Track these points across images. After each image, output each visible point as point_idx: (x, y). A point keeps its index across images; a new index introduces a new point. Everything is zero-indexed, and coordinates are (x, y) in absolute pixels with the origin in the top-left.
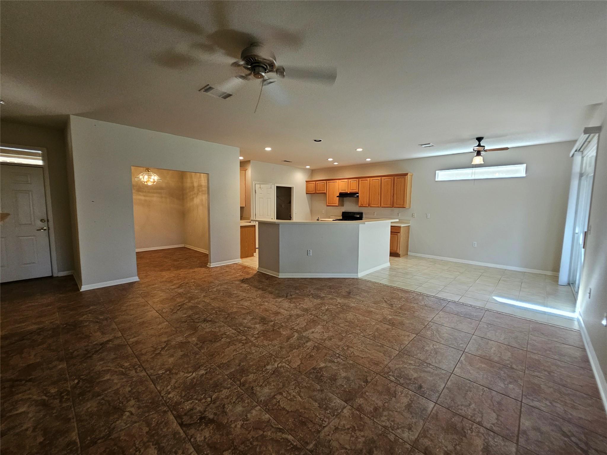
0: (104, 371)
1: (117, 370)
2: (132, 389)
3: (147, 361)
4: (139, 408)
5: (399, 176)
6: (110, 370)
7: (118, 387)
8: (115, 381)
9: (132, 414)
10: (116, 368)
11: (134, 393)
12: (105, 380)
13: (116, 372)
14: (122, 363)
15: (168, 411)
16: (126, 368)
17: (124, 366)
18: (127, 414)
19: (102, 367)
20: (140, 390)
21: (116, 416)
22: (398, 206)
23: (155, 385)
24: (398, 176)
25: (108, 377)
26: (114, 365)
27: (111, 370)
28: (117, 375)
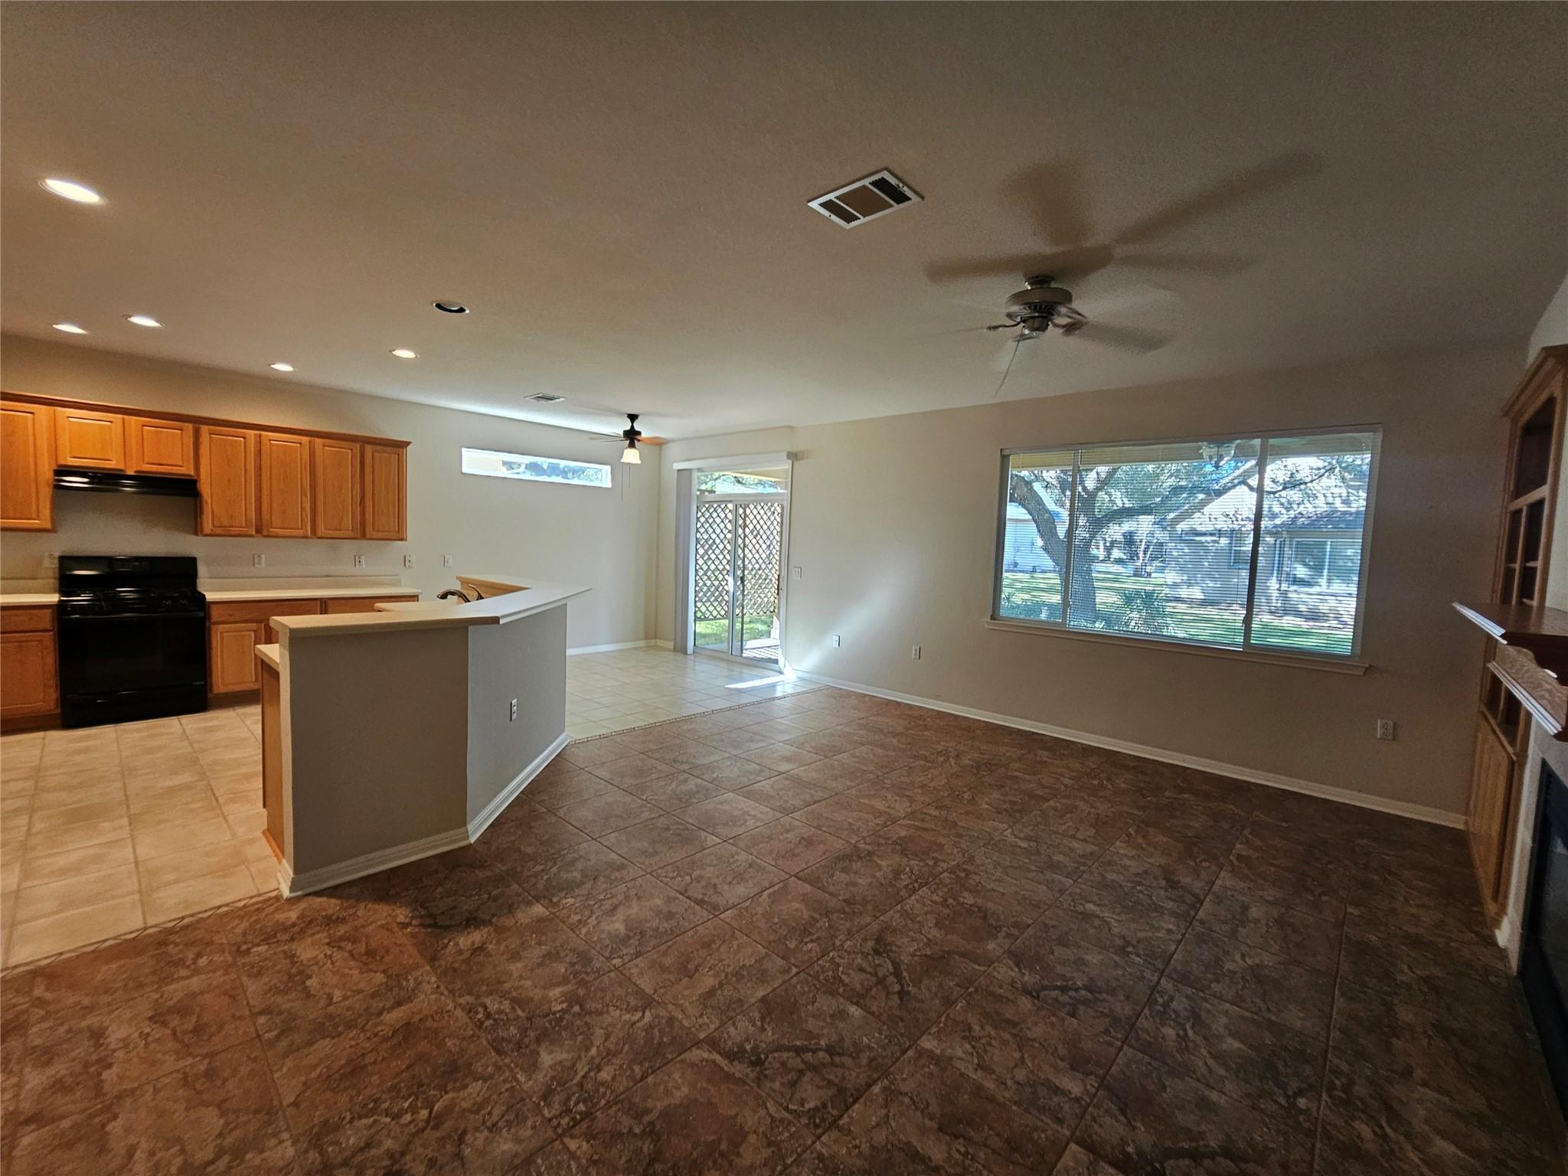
0: (1226, 1065)
1: (1199, 1040)
2: (1211, 982)
3: (1128, 998)
4: (1227, 953)
5: (380, 445)
6: (1212, 1055)
7: (1229, 1005)
8: (1224, 1020)
9: (1243, 956)
10: (1197, 1046)
11: (1214, 974)
12: (1242, 1042)
13: (1205, 1038)
14: (1172, 1044)
15: (1197, 920)
16: (1179, 1024)
17: (1178, 1035)
18: (1249, 961)
19: (1222, 1079)
20: (1203, 968)
21: (1267, 971)
22: (381, 535)
23: (1172, 956)
24: (375, 444)
25: (1229, 1040)
26: (1192, 1058)
27: (1209, 1052)
28: (1209, 1028)
